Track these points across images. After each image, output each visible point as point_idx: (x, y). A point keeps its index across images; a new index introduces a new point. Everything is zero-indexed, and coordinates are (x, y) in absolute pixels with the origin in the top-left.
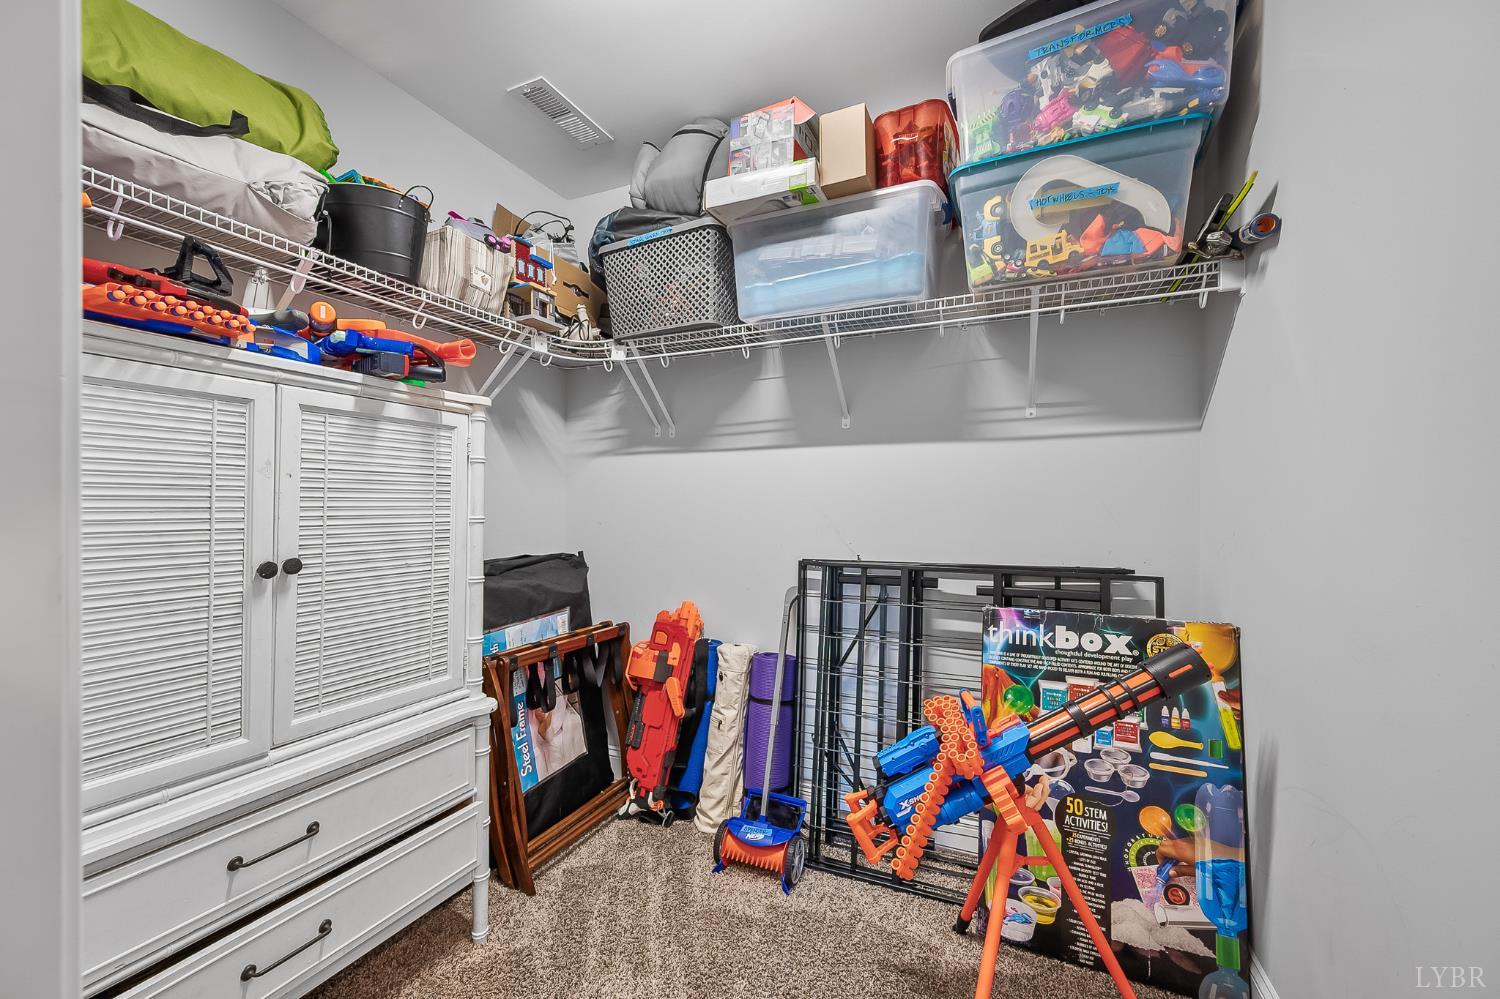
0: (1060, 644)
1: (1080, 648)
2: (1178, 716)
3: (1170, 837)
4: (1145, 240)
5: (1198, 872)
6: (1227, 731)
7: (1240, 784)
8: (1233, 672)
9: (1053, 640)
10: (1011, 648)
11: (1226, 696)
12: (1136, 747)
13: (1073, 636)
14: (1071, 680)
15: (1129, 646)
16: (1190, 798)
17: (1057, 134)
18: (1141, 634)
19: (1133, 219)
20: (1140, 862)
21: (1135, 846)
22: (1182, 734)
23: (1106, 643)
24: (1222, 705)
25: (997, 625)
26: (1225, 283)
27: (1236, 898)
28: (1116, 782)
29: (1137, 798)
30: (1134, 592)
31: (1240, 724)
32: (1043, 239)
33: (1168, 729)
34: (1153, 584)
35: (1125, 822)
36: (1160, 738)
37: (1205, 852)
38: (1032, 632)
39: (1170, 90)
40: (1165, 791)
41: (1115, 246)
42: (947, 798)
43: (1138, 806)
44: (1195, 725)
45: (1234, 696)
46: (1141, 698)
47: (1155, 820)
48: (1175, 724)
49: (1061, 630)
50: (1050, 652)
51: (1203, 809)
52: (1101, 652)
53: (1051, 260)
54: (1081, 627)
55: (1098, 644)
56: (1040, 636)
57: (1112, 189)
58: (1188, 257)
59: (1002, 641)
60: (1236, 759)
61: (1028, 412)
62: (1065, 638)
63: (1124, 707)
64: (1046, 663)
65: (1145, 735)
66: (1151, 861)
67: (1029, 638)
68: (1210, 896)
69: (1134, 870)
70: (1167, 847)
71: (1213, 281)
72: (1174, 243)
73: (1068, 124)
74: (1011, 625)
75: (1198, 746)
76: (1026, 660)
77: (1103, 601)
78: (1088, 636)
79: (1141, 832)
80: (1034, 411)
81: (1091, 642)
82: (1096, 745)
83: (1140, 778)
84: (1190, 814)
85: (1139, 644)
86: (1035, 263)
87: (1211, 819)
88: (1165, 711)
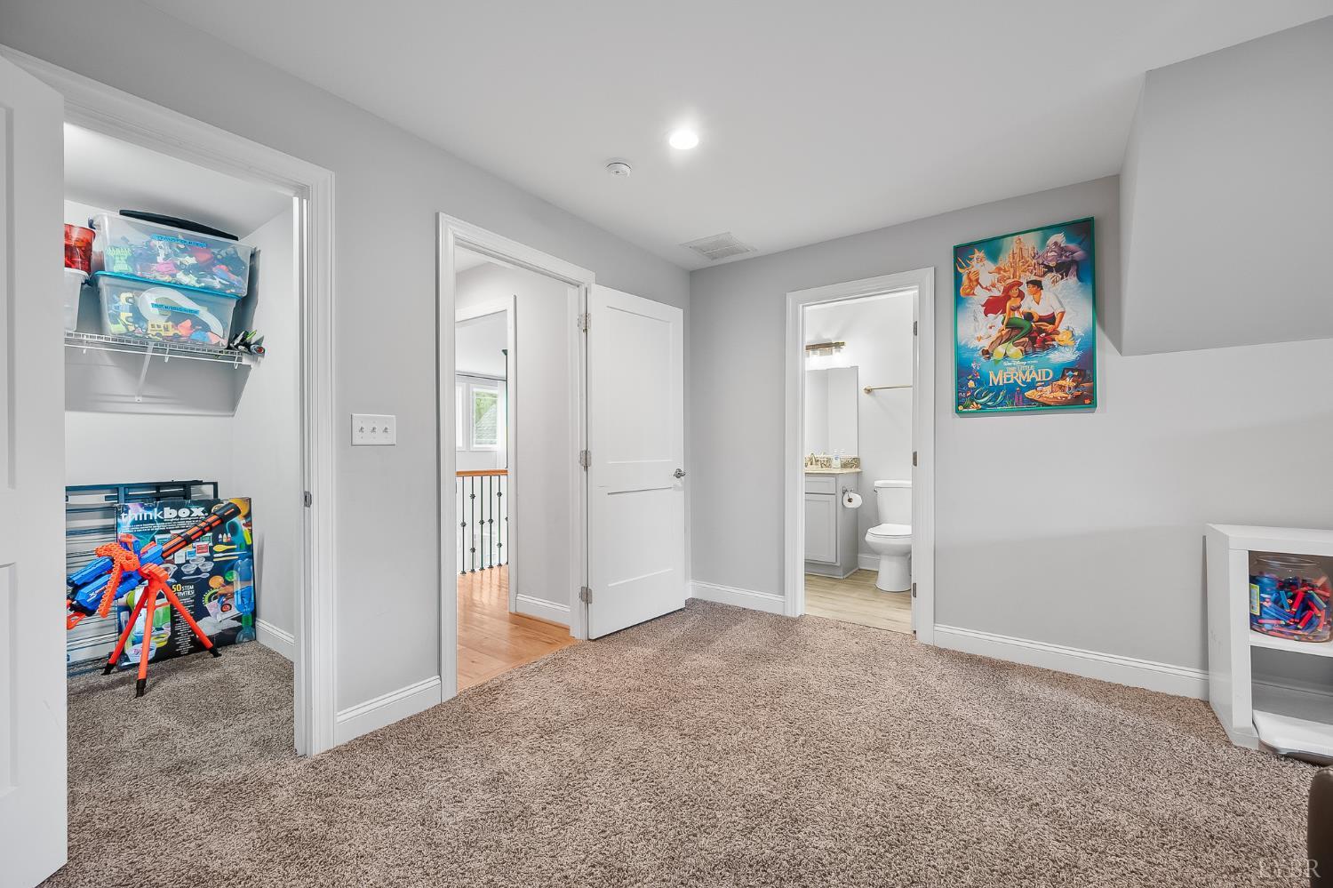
0: (167, 516)
1: (178, 517)
2: (225, 538)
3: (223, 586)
4: (211, 338)
5: (235, 596)
6: (246, 537)
7: (251, 557)
8: (248, 515)
9: (162, 515)
10: (134, 523)
11: (246, 525)
12: (208, 554)
13: (174, 513)
14: (171, 532)
15: (203, 512)
16: (232, 568)
17: (167, 278)
18: (208, 505)
19: (206, 328)
20: (210, 601)
21: (207, 596)
22: (228, 544)
23: (192, 512)
24: (244, 529)
25: (126, 512)
26: (245, 361)
27: (250, 599)
28: (198, 571)
29: (208, 575)
30: (201, 492)
31: (251, 535)
32: (157, 322)
33: (222, 543)
34: (212, 486)
35: (202, 586)
36: (218, 548)
37: (238, 587)
38: (149, 513)
39: (224, 282)
40: (221, 569)
41: (197, 336)
42: (121, 583)
43: (208, 579)
44: (234, 539)
45: (249, 524)
46: (213, 525)
47: (216, 582)
48: (224, 541)
49: (167, 510)
50: (160, 521)
51: (237, 570)
52: (189, 516)
53: (163, 334)
54: (177, 507)
55: (188, 512)
56: (155, 514)
57: (196, 312)
58: (229, 348)
59: (130, 521)
60: (250, 548)
61: (136, 399)
62: (169, 513)
63: (206, 529)
64: (159, 526)
65: (211, 548)
66: (215, 598)
67: (148, 516)
68: (240, 602)
69: (207, 605)
70: (222, 591)
71: (239, 359)
72: (225, 342)
73: (173, 276)
74: (136, 511)
75: (235, 547)
76: (147, 527)
77: (187, 495)
78: (181, 511)
79: (210, 588)
80: (141, 399)
81: (184, 513)
82: (188, 558)
83: (210, 566)
84: (232, 574)
85: (208, 510)
86: (154, 333)
87: (240, 574)
88: (220, 536)
